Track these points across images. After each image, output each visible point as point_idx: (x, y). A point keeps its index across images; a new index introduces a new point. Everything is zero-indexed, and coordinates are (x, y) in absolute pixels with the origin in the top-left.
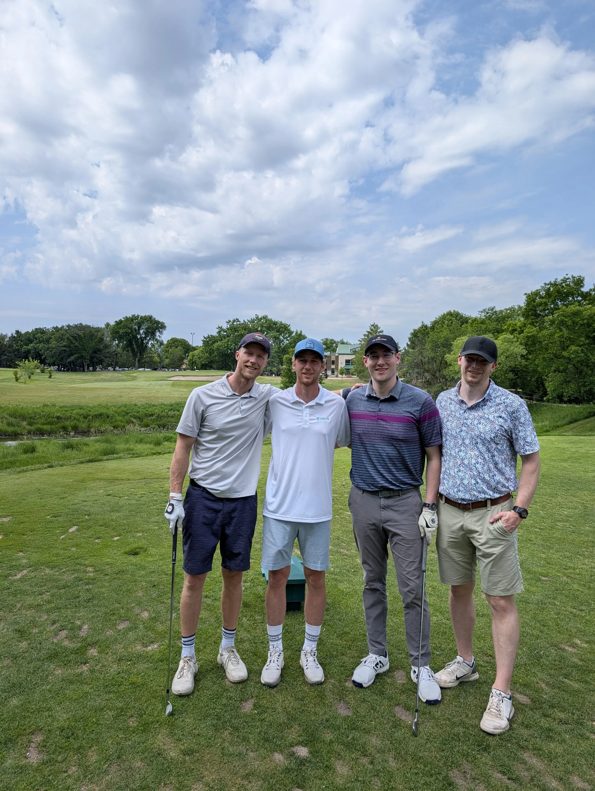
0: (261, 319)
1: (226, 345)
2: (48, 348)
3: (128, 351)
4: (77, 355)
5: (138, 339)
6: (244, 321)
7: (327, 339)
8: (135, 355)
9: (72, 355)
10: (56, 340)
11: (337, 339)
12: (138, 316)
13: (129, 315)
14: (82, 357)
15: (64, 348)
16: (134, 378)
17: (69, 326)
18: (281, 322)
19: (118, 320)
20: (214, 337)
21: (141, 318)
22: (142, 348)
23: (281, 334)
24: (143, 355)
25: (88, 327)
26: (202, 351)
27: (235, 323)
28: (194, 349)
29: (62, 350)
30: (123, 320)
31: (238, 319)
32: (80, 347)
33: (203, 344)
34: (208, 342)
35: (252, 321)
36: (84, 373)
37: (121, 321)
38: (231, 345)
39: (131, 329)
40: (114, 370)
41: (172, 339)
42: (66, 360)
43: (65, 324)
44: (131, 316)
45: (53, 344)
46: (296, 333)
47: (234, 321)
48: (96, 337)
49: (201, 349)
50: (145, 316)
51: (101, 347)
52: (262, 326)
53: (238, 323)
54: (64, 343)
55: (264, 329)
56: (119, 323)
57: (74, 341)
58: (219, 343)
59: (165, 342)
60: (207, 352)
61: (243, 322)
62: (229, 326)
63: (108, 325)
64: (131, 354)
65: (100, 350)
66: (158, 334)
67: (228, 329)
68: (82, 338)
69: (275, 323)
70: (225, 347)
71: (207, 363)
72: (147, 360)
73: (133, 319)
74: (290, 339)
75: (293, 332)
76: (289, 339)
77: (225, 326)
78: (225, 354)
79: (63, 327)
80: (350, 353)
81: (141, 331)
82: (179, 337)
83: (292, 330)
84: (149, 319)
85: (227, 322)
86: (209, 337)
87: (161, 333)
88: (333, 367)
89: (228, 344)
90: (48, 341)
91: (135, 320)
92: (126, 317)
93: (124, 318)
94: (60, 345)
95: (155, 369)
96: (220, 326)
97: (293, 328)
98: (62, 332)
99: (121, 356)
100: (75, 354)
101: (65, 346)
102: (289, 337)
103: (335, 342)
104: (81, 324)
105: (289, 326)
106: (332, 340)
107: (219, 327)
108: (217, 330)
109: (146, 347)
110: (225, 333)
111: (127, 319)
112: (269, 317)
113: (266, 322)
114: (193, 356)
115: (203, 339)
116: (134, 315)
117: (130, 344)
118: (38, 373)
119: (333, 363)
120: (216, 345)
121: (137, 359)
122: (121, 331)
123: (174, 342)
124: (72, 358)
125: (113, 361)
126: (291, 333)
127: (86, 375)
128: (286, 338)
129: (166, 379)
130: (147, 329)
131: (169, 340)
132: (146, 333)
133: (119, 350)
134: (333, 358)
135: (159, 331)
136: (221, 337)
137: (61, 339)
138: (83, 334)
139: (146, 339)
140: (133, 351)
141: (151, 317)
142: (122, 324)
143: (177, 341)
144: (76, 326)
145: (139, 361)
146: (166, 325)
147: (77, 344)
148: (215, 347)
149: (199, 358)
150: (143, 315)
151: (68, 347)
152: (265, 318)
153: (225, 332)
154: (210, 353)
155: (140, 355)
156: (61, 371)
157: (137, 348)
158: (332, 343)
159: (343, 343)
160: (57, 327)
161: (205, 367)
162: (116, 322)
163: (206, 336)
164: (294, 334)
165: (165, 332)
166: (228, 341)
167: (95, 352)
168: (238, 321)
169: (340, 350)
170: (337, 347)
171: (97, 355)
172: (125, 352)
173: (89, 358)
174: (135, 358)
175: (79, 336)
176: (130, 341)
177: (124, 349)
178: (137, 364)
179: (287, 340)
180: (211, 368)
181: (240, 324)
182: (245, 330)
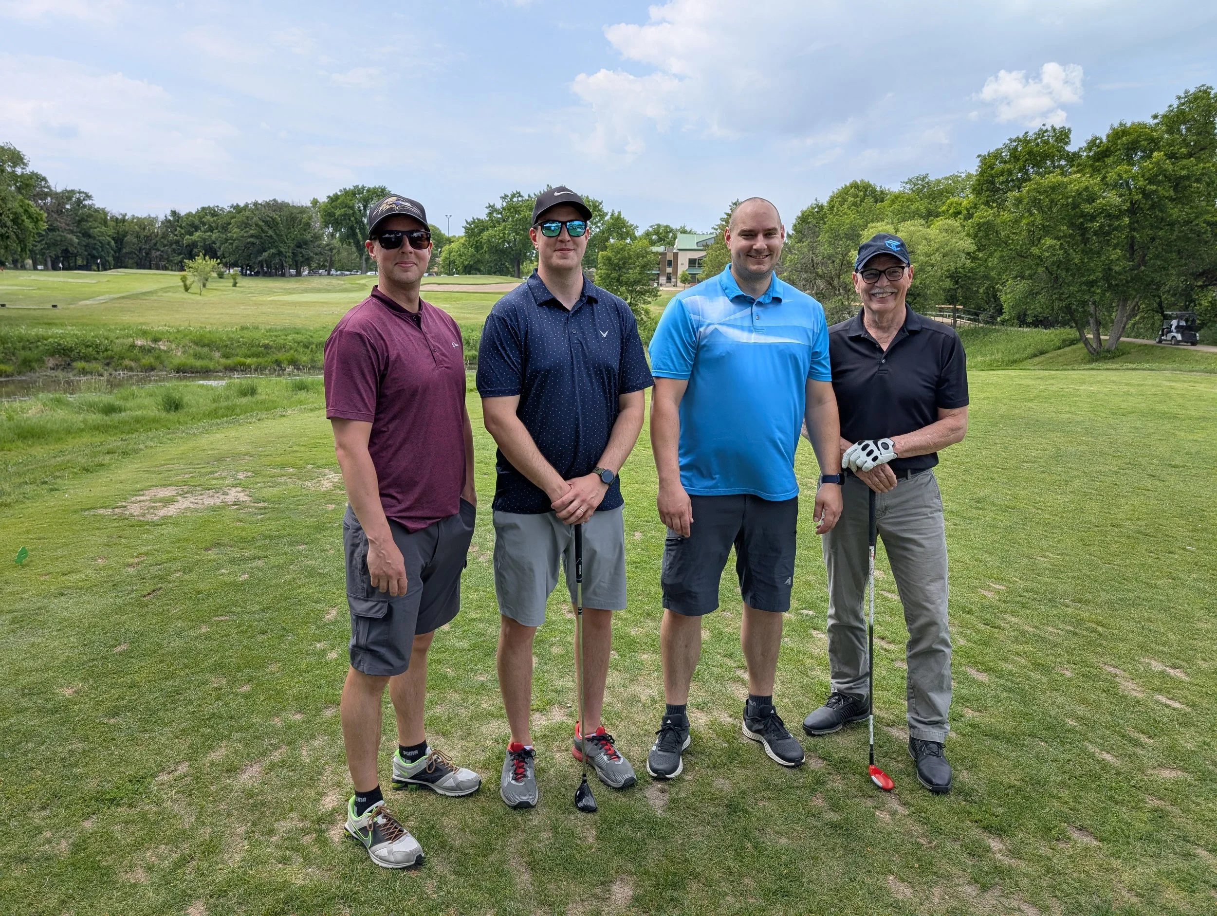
1: (501, 235)
2: (227, 240)
3: (350, 243)
4: (272, 251)
6: (529, 196)
7: (659, 226)
9: (265, 251)
10: (238, 227)
11: (675, 226)
12: (363, 188)
13: (349, 186)
14: (280, 253)
15: (252, 240)
17: (255, 204)
19: (331, 195)
20: (483, 222)
21: (369, 191)
25: (287, 205)
26: (464, 244)
27: (515, 199)
28: (449, 241)
29: (248, 243)
30: (339, 193)
31: (519, 193)
32: (275, 237)
33: (466, 232)
34: (472, 229)
36: (284, 279)
37: (336, 197)
38: (509, 234)
39: (352, 208)
40: (329, 274)
42: (256, 258)
43: (250, 200)
44: (352, 188)
45: (235, 232)
46: (612, 215)
47: (513, 196)
48: (300, 221)
49: (462, 241)
50: (375, 188)
51: (308, 237)
53: (520, 199)
54: (251, 232)
56: (334, 199)
57: (266, 228)
58: (491, 232)
60: (471, 247)
61: (526, 198)
62: (505, 204)
63: (315, 202)
64: (354, 249)
65: (306, 243)
67: (503, 209)
68: (278, 224)
70: (500, 238)
71: (472, 263)
73: (355, 192)
74: (602, 224)
75: (607, 214)
76: (599, 224)
77: (499, 204)
78: (500, 250)
79: (247, 205)
80: (695, 247)
83: (605, 211)
84: (381, 191)
85: (502, 198)
86: (474, 222)
88: (669, 270)
89: (504, 234)
90: (225, 228)
91: (359, 194)
92: (345, 189)
93: (341, 191)
94: (245, 235)
96: (492, 204)
97: (606, 208)
98: (247, 213)
99: (339, 252)
100: (269, 248)
101: (252, 236)
102: (600, 221)
103: (671, 231)
104: (274, 200)
105: (601, 203)
106: (667, 227)
107: (490, 206)
108: (487, 211)
110: (500, 216)
111: (346, 192)
114: (450, 253)
115: (465, 224)
116: (357, 186)
117: (352, 233)
118: (214, 278)
119: (670, 263)
120: (485, 235)
121: (364, 257)
122: (338, 213)
124: (265, 254)
125: (326, 261)
126: (602, 216)
127: (288, 281)
128: (596, 223)
133: (336, 242)
134: (669, 257)
136: (494, 223)
137: (245, 225)
138: (280, 216)
140: (357, 244)
141: (383, 189)
142: (339, 201)
144: (268, 204)
147: (270, 232)
148: (485, 237)
149: (460, 255)
150: (372, 186)
151: (257, 237)
153: (499, 213)
154: (477, 247)
156: (246, 275)
158: (668, 232)
159: (684, 232)
160: (238, 206)
161: (469, 270)
162: (329, 197)
163: (470, 220)
164: (607, 218)
166: (505, 229)
167: (299, 246)
168: (520, 196)
169: (681, 242)
170: (675, 238)
171: (303, 251)
172: (345, 246)
173: (290, 254)
174: (361, 255)
175: (274, 220)
176: (352, 229)
177: (342, 240)
178: (364, 265)
179: (597, 227)
180: (478, 271)
181: (522, 201)
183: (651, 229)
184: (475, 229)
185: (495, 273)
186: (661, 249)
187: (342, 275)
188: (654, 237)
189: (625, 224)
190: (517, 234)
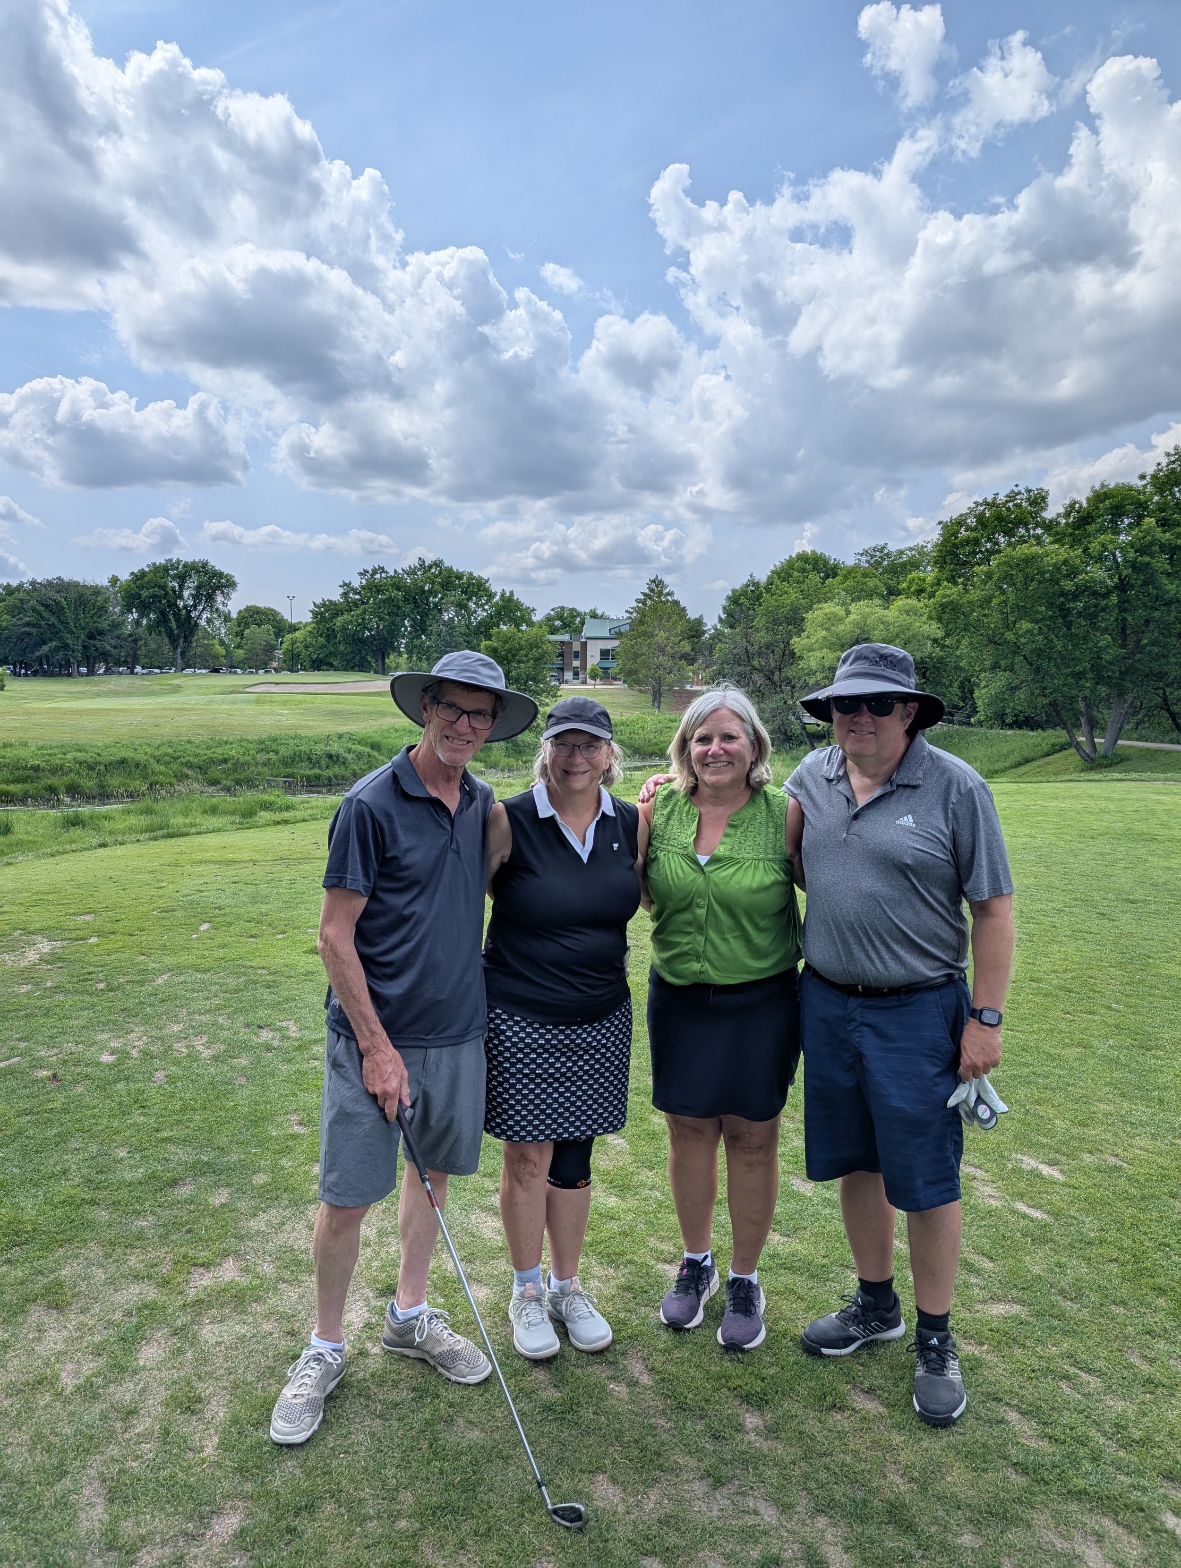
0: (430, 567)
1: (360, 621)
3: (160, 632)
4: (54, 644)
5: (179, 610)
6: (395, 571)
7: (562, 608)
8: (174, 641)
9: (45, 643)
10: (8, 613)
11: (584, 608)
12: (178, 562)
13: (160, 560)
14: (65, 646)
15: (27, 629)
16: (177, 689)
17: (33, 583)
18: (471, 574)
19: (136, 571)
20: (335, 604)
21: (185, 566)
22: (188, 626)
23: (470, 599)
24: (191, 642)
25: (76, 585)
26: (310, 632)
27: (378, 576)
28: (294, 628)
29: (24, 633)
30: (147, 569)
31: (383, 568)
32: (58, 625)
33: (314, 618)
34: (322, 613)
35: (412, 572)
36: (71, 680)
37: (143, 574)
38: (370, 620)
39: (163, 587)
40: (132, 673)
41: (248, 609)
42: (33, 652)
43: (26, 579)
44: (163, 562)
45: (4, 619)
46: (503, 595)
47: (375, 572)
48: (94, 604)
49: (309, 628)
50: (193, 563)
51: (104, 625)
52: (433, 583)
53: (383, 575)
54: (27, 619)
55: (437, 587)
56: (139, 577)
57: (46, 614)
58: (346, 617)
59: (234, 615)
60: (321, 635)
61: (393, 574)
62: (364, 582)
63: (114, 580)
64: (166, 640)
65: (101, 633)
66: (219, 598)
67: (363, 587)
68: (63, 608)
69: (459, 577)
70: (359, 624)
71: (321, 656)
72: (199, 650)
73: (167, 568)
74: (491, 607)
75: (495, 594)
76: (486, 607)
77: (357, 582)
78: (359, 639)
79: (21, 585)
80: (607, 635)
81: (186, 593)
82: (262, 604)
83: (493, 589)
84: (201, 569)
85: (360, 574)
86: (324, 605)
87: (227, 596)
88: (576, 663)
89: (364, 619)
91: (173, 570)
92: (154, 564)
93: (148, 566)
94: (18, 623)
95: (216, 671)
96: (347, 582)
97: (496, 588)
98: (22, 595)
99: (145, 644)
100: (51, 640)
101: (28, 624)
102: (487, 603)
103: (579, 614)
104: (59, 578)
105: (487, 581)
106: (573, 610)
107: (345, 584)
108: (341, 590)
109: (196, 625)
110: (358, 597)
111: (155, 568)
112: (447, 564)
113: (440, 572)
114: (294, 644)
115: (312, 607)
116: (171, 560)
117: (163, 619)
119: (576, 655)
120: (339, 621)
121: (179, 650)
122: (145, 593)
123: (253, 615)
124: (46, 648)
125: (128, 655)
126: (491, 596)
127: (76, 683)
128: (482, 605)
129: (241, 689)
130: (198, 588)
131: (240, 611)
132: (196, 597)
133: (142, 632)
134: (576, 647)
135: (223, 593)
136: (349, 606)
137: (18, 610)
138: (65, 599)
139: (195, 609)
140: (170, 634)
141: (205, 565)
142: (146, 579)
143: (258, 613)
144: (49, 584)
145: (183, 654)
146: (237, 579)
147: (53, 620)
148: (338, 624)
149: (307, 647)
150: (189, 560)
151: (34, 626)
152: (437, 564)
153: (356, 593)
154: (328, 636)
155: (185, 641)
156: (20, 675)
157: (178, 627)
158: (574, 617)
159: (594, 615)
160: (9, 585)
161: (318, 665)
162: (132, 574)
163: (319, 601)
164: (497, 598)
165: (234, 595)
166: (364, 613)
167: (91, 636)
168: (384, 572)
169: (590, 629)
170: (583, 623)
171: (96, 643)
172: (153, 636)
173: (80, 648)
174: (175, 649)
175: (57, 603)
176: (163, 614)
177: (150, 629)
178: (179, 661)
179: (484, 610)
180: (331, 667)
181: (386, 578)
182: (398, 589)
183: (552, 613)
184: (325, 613)
185: (352, 669)
186: (566, 637)
187: (149, 674)
188: (557, 623)
189: (518, 605)
190: (381, 619)
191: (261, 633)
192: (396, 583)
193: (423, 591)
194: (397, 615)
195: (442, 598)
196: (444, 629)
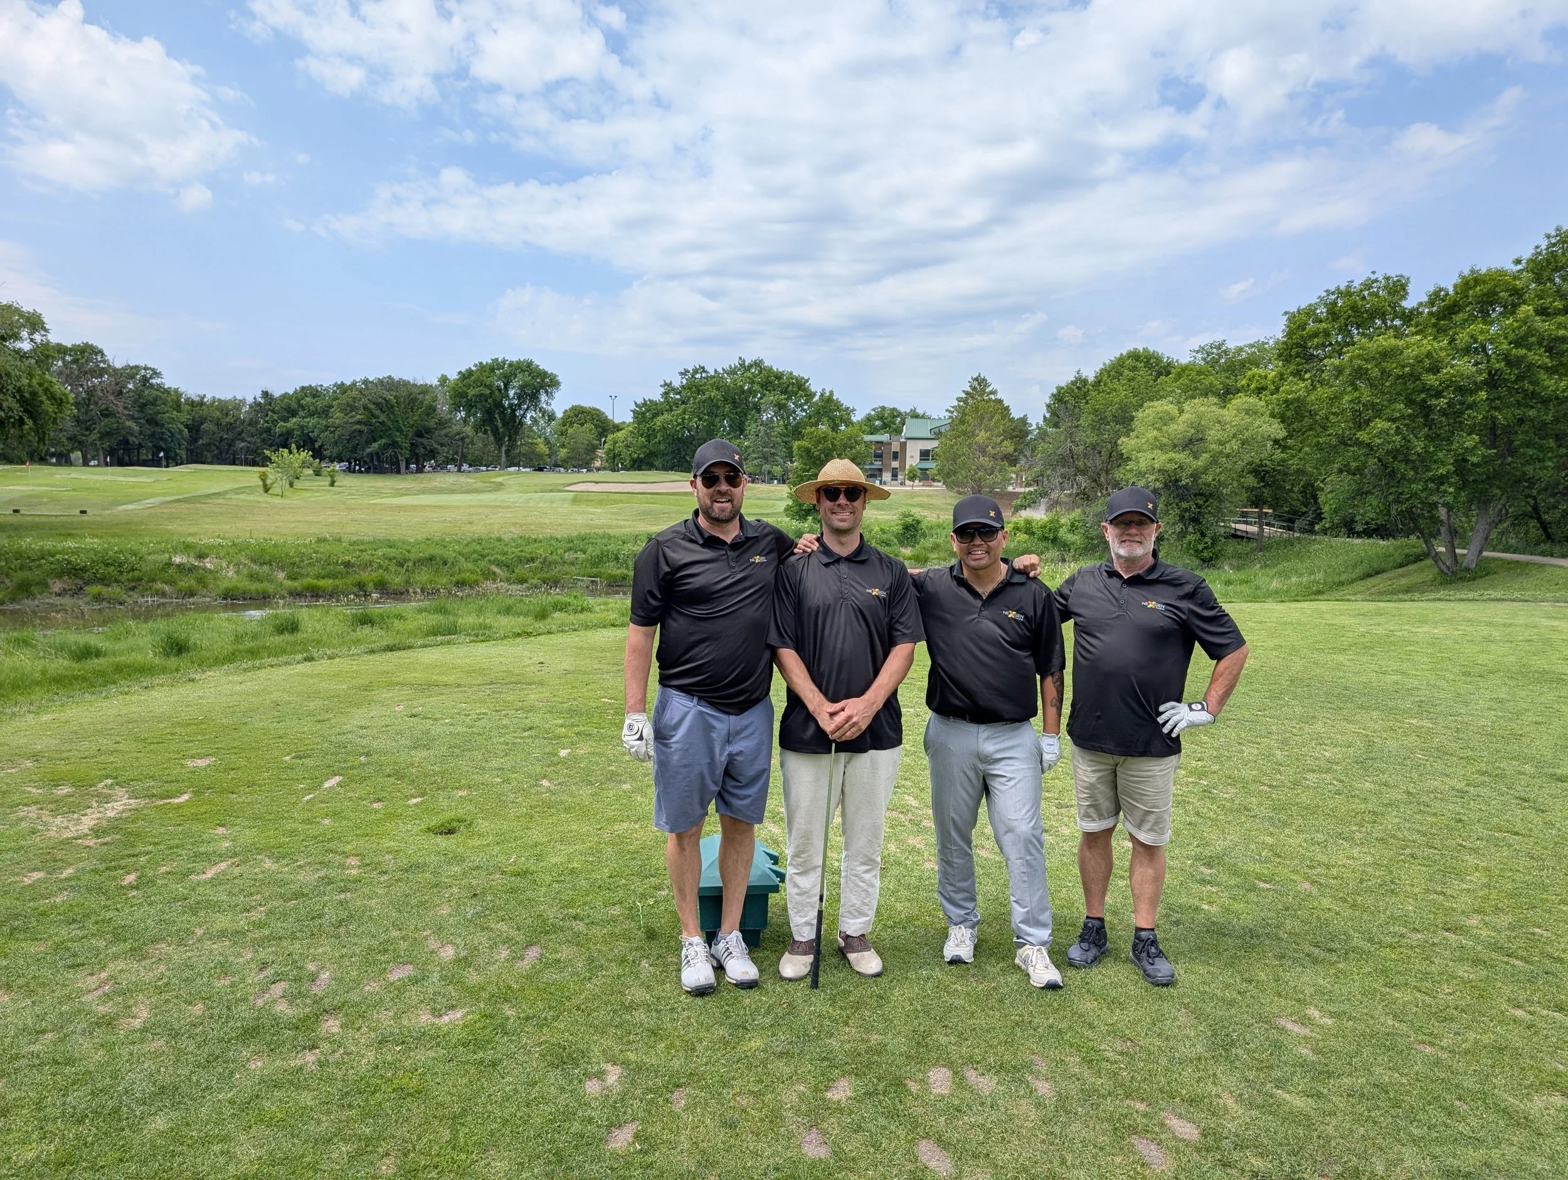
0: (751, 366)
1: (680, 421)
2: (327, 427)
3: (486, 432)
4: (383, 441)
5: (505, 409)
6: (716, 371)
7: (883, 408)
8: (499, 440)
9: (375, 441)
10: (342, 411)
11: (904, 408)
12: (504, 361)
13: (487, 360)
14: (394, 444)
15: (358, 427)
16: (499, 487)
17: (366, 382)
18: (791, 373)
19: (463, 370)
20: (656, 404)
21: (511, 365)
22: (514, 426)
23: (789, 399)
24: (515, 440)
25: (406, 384)
26: (631, 432)
27: (698, 376)
28: (618, 428)
29: (355, 431)
30: (474, 369)
31: (703, 368)
32: (389, 423)
33: (635, 417)
34: (643, 414)
35: (732, 372)
36: (399, 476)
37: (470, 373)
38: (690, 420)
39: (489, 387)
40: (459, 470)
41: (573, 408)
42: (364, 450)
43: (359, 378)
44: (490, 361)
45: (337, 417)
46: (822, 395)
47: (696, 371)
48: (422, 403)
49: (630, 429)
50: (519, 362)
51: (432, 424)
52: (753, 382)
53: (704, 375)
54: (358, 417)
55: (756, 387)
56: (466, 376)
57: (378, 413)
58: (667, 416)
59: (559, 415)
60: (642, 435)
61: (713, 373)
62: (684, 381)
63: (444, 380)
64: (492, 438)
65: (429, 431)
66: (543, 397)
67: (683, 387)
68: (392, 407)
69: (779, 376)
70: (679, 424)
71: (642, 456)
72: (524, 449)
73: (493, 367)
74: (810, 407)
75: (815, 394)
76: (806, 407)
77: (677, 382)
78: (678, 439)
79: (354, 384)
80: (929, 435)
81: (511, 393)
83: (813, 390)
84: (527, 367)
85: (681, 374)
86: (645, 404)
87: (550, 395)
88: (895, 464)
89: (683, 419)
90: (325, 412)
91: (499, 369)
92: (481, 363)
93: (475, 365)
94: (351, 420)
95: (541, 469)
96: (668, 382)
97: (815, 387)
98: (354, 393)
99: (472, 443)
100: (381, 437)
101: (359, 422)
102: (806, 403)
103: (899, 414)
104: (390, 377)
105: (807, 381)
106: (894, 409)
107: (666, 384)
108: (662, 390)
109: (521, 423)
110: (678, 397)
111: (482, 367)
112: (767, 363)
113: (760, 372)
114: (615, 443)
115: (633, 407)
116: (497, 360)
117: (489, 418)
118: (309, 475)
119: (895, 456)
120: (660, 419)
121: (504, 449)
122: (471, 392)
123: (578, 415)
124: (375, 446)
125: (456, 453)
126: (810, 395)
127: (404, 479)
128: (801, 405)
129: (561, 488)
130: (522, 388)
131: (566, 411)
132: (519, 397)
133: (468, 430)
134: (895, 447)
135: (547, 392)
136: (669, 405)
137: (351, 408)
138: (395, 397)
139: (520, 409)
140: (495, 432)
141: (530, 364)
142: (473, 378)
143: (583, 412)
144: (381, 381)
145: (507, 452)
146: (560, 379)
147: (383, 418)
148: (658, 424)
149: (627, 447)
150: (515, 359)
151: (365, 424)
152: (758, 364)
153: (676, 393)
154: (648, 436)
155: (510, 440)
156: (354, 472)
157: (503, 425)
158: (895, 417)
159: (915, 415)
160: (342, 384)
161: (638, 464)
162: (460, 373)
163: (640, 401)
164: (817, 398)
165: (557, 395)
166: (684, 413)
167: (419, 434)
168: (704, 371)
169: (910, 429)
170: (903, 423)
171: (424, 441)
172: (480, 434)
173: (408, 445)
174: (500, 448)
175: (387, 401)
176: (489, 412)
177: (477, 428)
178: (504, 458)
179: (803, 410)
180: (651, 466)
181: (707, 378)
182: (718, 389)
183: (873, 413)
184: (646, 413)
185: (672, 469)
186: (884, 437)
187: (476, 471)
188: (877, 423)
189: (838, 406)
190: (700, 419)
191: (585, 433)
192: (717, 382)
193: (743, 392)
194: (717, 416)
195: (761, 398)
196: (762, 428)
